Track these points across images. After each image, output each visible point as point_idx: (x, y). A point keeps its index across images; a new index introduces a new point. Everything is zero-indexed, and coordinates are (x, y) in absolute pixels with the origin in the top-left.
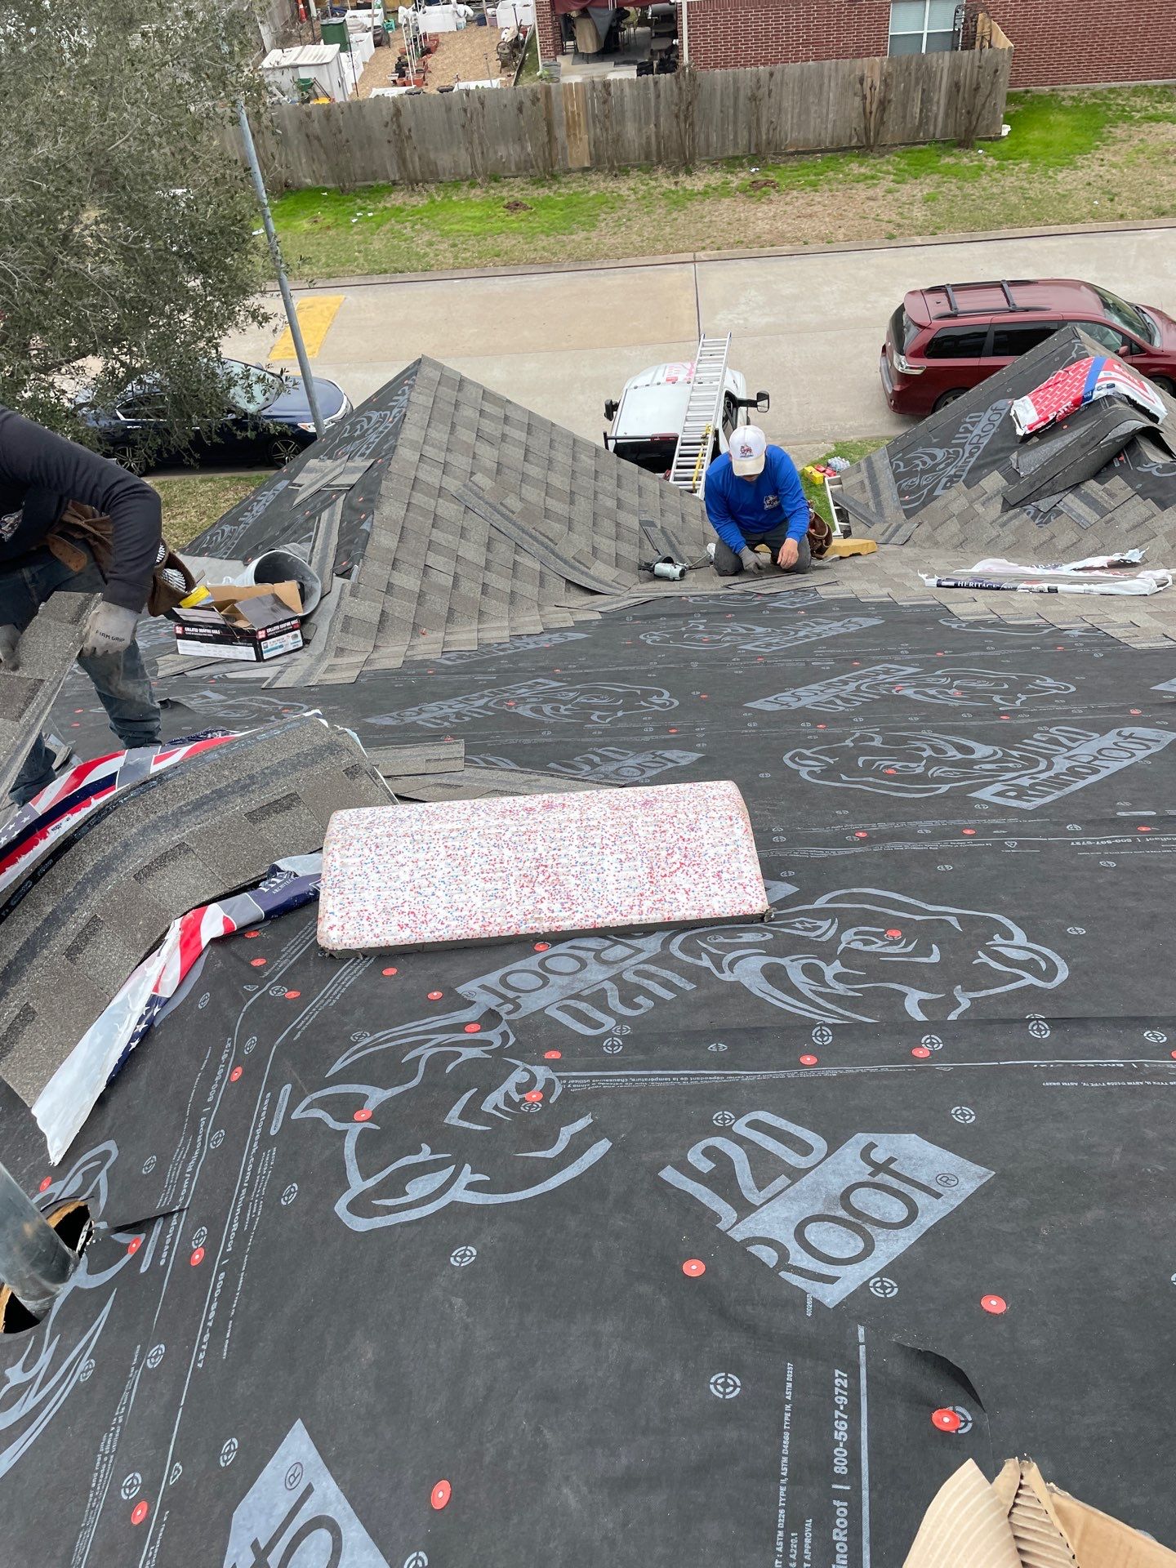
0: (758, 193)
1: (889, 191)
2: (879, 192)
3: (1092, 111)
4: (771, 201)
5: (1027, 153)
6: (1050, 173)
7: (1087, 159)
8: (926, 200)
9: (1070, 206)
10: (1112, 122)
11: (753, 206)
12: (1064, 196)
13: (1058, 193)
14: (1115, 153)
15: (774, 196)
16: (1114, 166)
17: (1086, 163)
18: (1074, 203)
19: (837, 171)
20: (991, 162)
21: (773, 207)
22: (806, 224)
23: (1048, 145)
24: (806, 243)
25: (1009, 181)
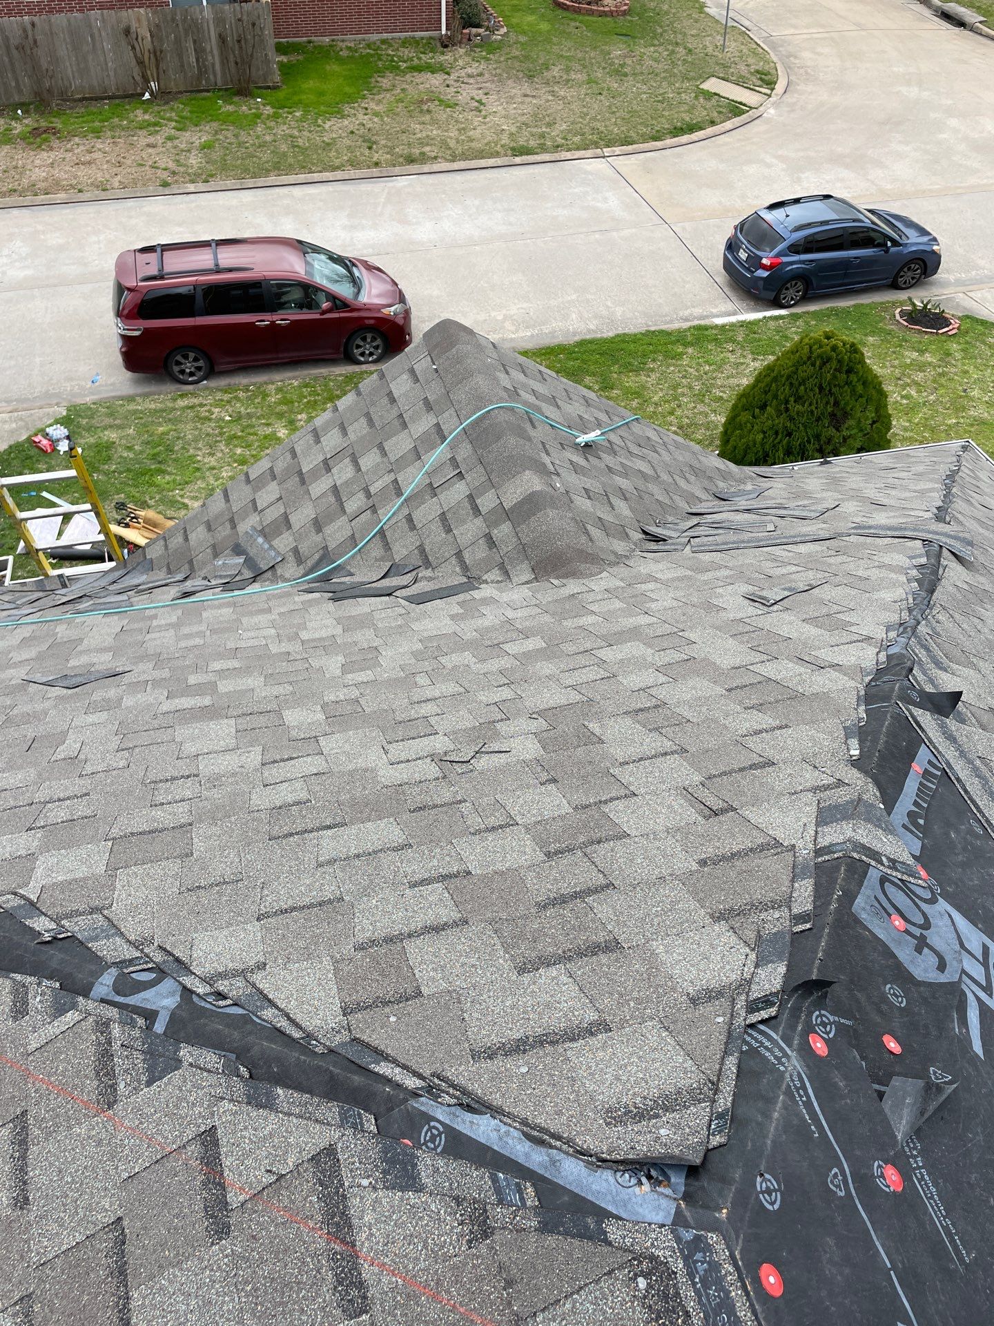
0: (38, 140)
1: (170, 138)
2: (159, 139)
3: (365, 61)
4: (51, 149)
5: (300, 102)
6: (320, 121)
7: (354, 108)
8: (203, 147)
9: (333, 154)
10: (381, 72)
11: (32, 153)
12: (328, 144)
13: (323, 141)
14: (380, 102)
15: (55, 143)
16: (376, 114)
17: (353, 111)
18: (337, 151)
19: (122, 118)
20: (268, 110)
21: (52, 154)
22: (82, 172)
23: (321, 94)
24: (80, 191)
25: (282, 130)
